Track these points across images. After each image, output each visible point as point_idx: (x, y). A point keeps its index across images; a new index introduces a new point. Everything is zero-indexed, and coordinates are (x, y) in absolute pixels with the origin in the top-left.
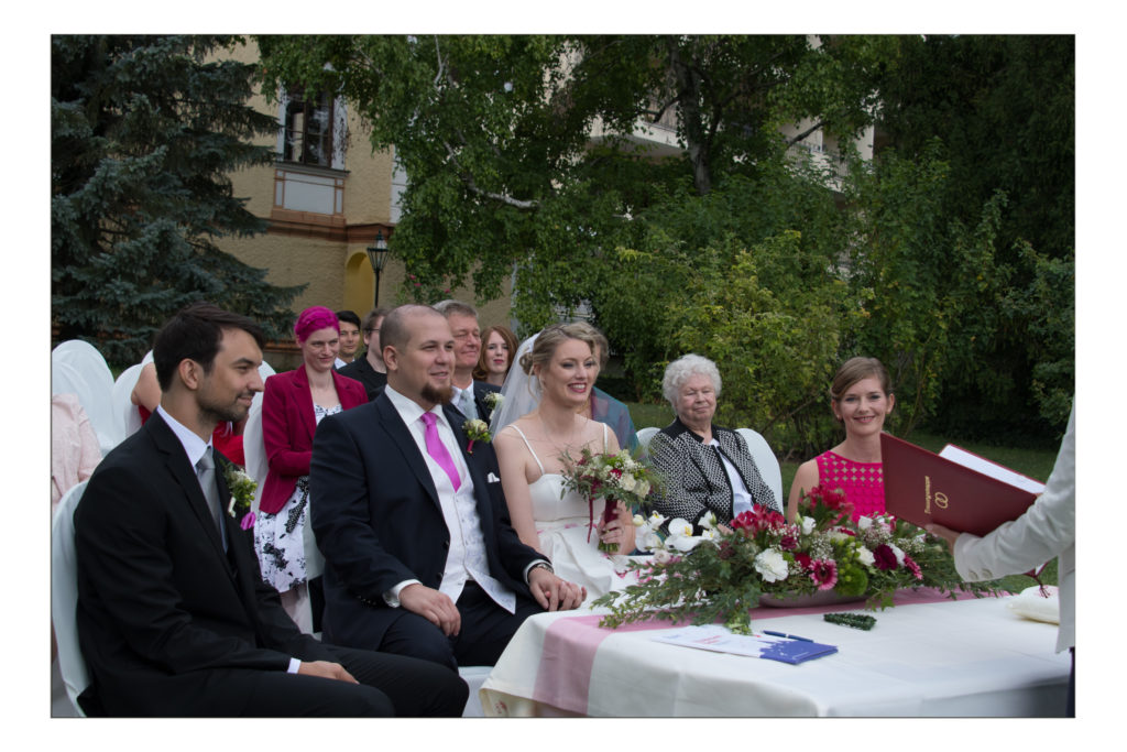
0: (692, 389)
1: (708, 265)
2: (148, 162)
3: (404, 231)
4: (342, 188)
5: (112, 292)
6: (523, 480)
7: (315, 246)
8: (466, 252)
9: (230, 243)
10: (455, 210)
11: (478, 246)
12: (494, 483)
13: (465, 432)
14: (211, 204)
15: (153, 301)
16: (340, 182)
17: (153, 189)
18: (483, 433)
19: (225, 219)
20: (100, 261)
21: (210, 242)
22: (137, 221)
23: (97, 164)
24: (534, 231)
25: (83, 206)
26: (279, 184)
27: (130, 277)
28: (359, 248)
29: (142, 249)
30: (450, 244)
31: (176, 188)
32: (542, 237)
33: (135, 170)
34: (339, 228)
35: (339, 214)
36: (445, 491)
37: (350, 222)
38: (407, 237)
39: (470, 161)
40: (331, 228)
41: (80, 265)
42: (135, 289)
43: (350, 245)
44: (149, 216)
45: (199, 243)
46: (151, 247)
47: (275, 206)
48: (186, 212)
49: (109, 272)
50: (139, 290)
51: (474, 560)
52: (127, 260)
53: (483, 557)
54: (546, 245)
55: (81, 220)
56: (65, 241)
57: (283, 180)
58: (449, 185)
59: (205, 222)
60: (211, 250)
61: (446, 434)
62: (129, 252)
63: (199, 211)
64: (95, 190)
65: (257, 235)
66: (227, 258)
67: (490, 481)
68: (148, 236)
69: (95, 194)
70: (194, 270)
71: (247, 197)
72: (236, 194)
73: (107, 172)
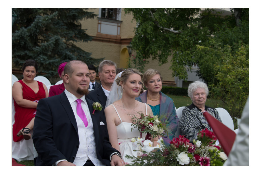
0: (197, 93)
1: (227, 51)
2: (52, 17)
3: (135, 40)
4: (120, 27)
5: (40, 59)
6: (114, 125)
7: (111, 46)
8: (156, 48)
9: (80, 44)
10: (152, 33)
11: (160, 45)
12: (102, 125)
13: (93, 107)
14: (73, 31)
15: (53, 63)
16: (119, 25)
17: (54, 26)
18: (99, 107)
19: (78, 36)
20: (36, 49)
21: (73, 44)
22: (49, 36)
23: (35, 18)
24: (179, 41)
25: (31, 31)
26: (99, 25)
27: (46, 55)
28: (124, 46)
29: (49, 45)
30: (150, 45)
31: (62, 26)
32: (181, 43)
33: (48, 20)
34: (119, 40)
35: (119, 35)
36: (82, 127)
37: (122, 38)
38: (136, 43)
39: (157, 17)
40: (116, 40)
41: (30, 51)
42: (47, 58)
43: (122, 45)
44: (52, 35)
45: (70, 44)
46: (52, 45)
47: (98, 32)
48: (65, 33)
49: (39, 53)
50: (49, 59)
51: (91, 152)
52: (45, 49)
53: (95, 151)
54: (182, 45)
55: (30, 36)
56: (25, 42)
57: (100, 24)
58: (150, 25)
59: (71, 37)
60: (73, 46)
61: (85, 107)
62: (45, 46)
63: (69, 33)
64: (34, 26)
65: (89, 42)
66: (79, 49)
67: (101, 124)
68: (52, 41)
69: (35, 27)
70: (67, 53)
71: (86, 29)
72: (83, 28)
73: (38, 20)
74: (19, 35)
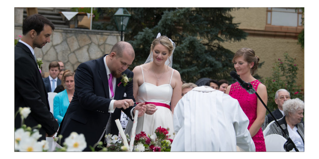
4: (302, 14)
15: (188, 72)
16: (300, 11)
21: (219, 44)
22: (183, 37)
26: (269, 13)
29: (182, 50)
31: (202, 21)
35: (300, 26)
45: (214, 45)
46: (186, 48)
47: (267, 24)
50: (182, 68)
57: (271, 11)
60: (220, 48)
64: (162, 24)
65: (242, 40)
66: (227, 52)
68: (184, 44)
69: (163, 26)
70: (208, 58)
71: (239, 22)
72: (234, 21)
73: (167, 17)
74: (142, 37)
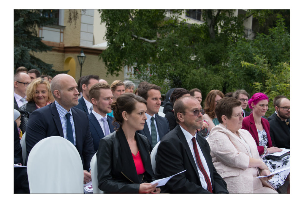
4: (63, 33)
35: (62, 43)
37: (66, 45)
40: (59, 48)
43: (66, 54)
57: (42, 29)
66: (38, 60)
